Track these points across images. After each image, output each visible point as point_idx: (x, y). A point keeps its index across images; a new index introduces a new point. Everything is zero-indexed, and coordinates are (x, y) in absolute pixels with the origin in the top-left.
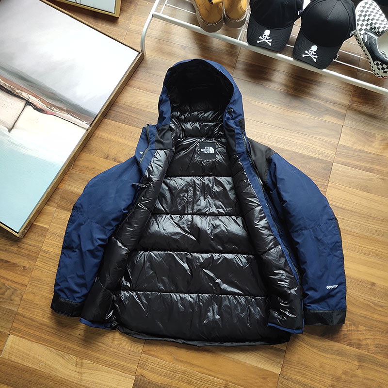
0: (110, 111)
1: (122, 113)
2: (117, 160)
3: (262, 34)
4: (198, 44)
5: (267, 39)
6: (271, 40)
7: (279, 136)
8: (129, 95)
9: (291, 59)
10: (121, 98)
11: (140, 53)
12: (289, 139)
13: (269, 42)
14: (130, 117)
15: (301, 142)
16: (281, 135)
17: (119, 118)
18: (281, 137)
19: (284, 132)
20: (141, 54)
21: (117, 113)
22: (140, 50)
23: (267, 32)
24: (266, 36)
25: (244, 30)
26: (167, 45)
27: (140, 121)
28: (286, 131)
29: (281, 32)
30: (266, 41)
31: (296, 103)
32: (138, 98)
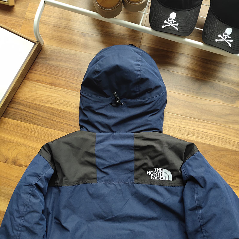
0: (8, 108)
1: (22, 110)
2: (18, 164)
3: (167, 17)
4: (98, 30)
5: (173, 23)
6: (177, 25)
7: (190, 127)
8: (29, 90)
9: (201, 44)
10: (19, 94)
11: (35, 43)
12: (200, 129)
13: (176, 26)
14: (30, 114)
15: (213, 132)
16: (192, 126)
17: (18, 116)
18: (192, 128)
19: (195, 122)
20: (37, 45)
21: (16, 111)
22: (35, 40)
23: (173, 15)
24: (172, 20)
25: (145, 14)
26: (66, 33)
27: (41, 118)
28: (197, 121)
29: (188, 13)
30: (173, 25)
31: (205, 89)
32: (38, 92)
